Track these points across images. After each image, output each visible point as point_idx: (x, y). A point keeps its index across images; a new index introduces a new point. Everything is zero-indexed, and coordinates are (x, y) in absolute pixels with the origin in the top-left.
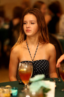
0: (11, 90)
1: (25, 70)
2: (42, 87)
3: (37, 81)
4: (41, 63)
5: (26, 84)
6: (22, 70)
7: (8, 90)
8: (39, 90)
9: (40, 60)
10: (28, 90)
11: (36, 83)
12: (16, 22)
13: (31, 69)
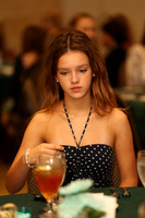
0: (16, 212)
1: (48, 168)
2: (86, 208)
3: (74, 194)
4: (95, 152)
5: (49, 201)
6: (41, 168)
7: (9, 213)
8: (80, 214)
9: (94, 146)
10: (55, 213)
11: (74, 197)
12: (29, 59)
13: (62, 166)
